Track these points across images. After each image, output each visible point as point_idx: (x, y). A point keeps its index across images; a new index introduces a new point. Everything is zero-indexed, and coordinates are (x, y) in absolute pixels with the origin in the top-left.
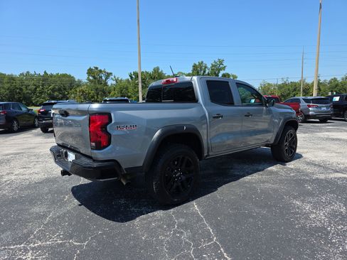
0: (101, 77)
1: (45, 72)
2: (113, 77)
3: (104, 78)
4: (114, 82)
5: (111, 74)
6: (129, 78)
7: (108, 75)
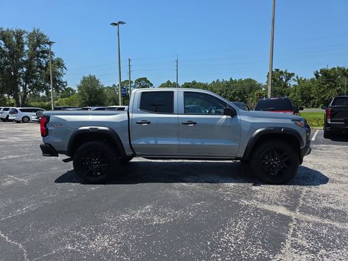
0: (282, 79)
1: (231, 79)
2: (295, 77)
3: (284, 80)
4: (296, 83)
5: (293, 74)
6: (315, 77)
7: (290, 76)
